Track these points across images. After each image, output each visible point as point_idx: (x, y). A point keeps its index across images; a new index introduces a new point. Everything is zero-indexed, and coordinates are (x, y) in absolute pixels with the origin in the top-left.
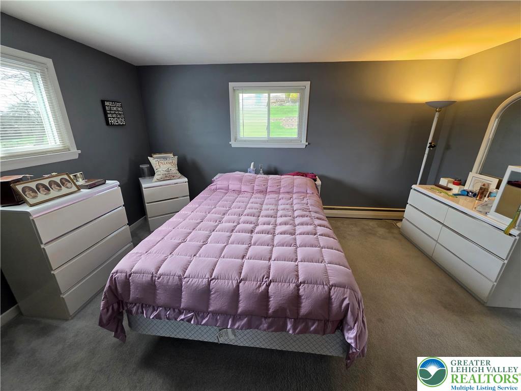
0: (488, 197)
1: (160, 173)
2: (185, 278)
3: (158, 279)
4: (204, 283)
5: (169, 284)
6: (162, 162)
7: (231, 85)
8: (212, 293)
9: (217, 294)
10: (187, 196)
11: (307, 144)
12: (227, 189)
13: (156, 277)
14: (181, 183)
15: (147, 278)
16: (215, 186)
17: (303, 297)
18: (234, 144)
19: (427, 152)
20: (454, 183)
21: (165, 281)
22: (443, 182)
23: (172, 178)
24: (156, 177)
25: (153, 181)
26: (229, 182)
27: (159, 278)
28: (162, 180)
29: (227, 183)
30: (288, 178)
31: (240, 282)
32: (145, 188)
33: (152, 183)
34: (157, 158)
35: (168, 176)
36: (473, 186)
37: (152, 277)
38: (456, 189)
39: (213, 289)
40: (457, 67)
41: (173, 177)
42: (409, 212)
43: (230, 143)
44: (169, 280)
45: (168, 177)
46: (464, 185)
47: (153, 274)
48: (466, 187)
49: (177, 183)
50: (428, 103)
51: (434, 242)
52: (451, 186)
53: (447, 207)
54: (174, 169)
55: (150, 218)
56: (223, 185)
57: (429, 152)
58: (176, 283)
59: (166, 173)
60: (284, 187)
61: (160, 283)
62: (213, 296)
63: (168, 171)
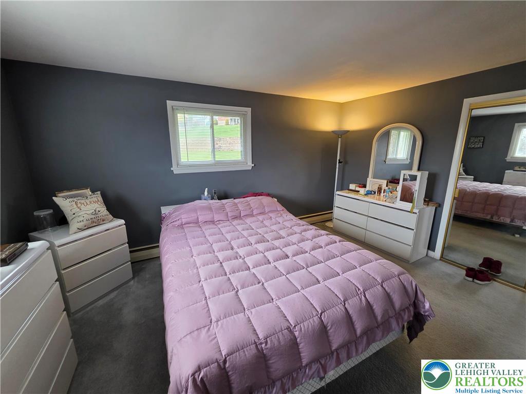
0: (384, 193)
1: (81, 219)
2: (295, 326)
3: (266, 345)
4: (317, 322)
5: (282, 343)
6: (82, 201)
7: (169, 103)
8: (329, 328)
9: (334, 327)
10: (125, 243)
11: (253, 165)
12: (196, 222)
13: (261, 344)
14: (116, 227)
15: (251, 352)
16: (180, 221)
17: (391, 294)
18: (176, 170)
19: (337, 167)
20: (360, 187)
21: (276, 343)
22: (352, 187)
23: (102, 223)
24: (74, 225)
25: (70, 233)
26: (197, 213)
27: (266, 343)
28: (86, 227)
29: (195, 215)
30: (254, 199)
31: (345, 304)
32: (59, 246)
33: (69, 235)
34: (71, 197)
35: (95, 220)
36: (372, 187)
37: (257, 346)
38: (362, 191)
39: (327, 324)
40: (342, 109)
41: (103, 220)
42: (337, 212)
43: (172, 169)
44: (279, 339)
45: (95, 222)
46: (365, 187)
47: (255, 343)
48: (368, 188)
49: (108, 230)
50: (333, 132)
51: (363, 230)
52: (358, 189)
53: (368, 203)
54: (103, 210)
55: (68, 292)
56: (191, 219)
57: (339, 166)
58: (289, 338)
59: (93, 216)
60: (256, 208)
61: (271, 349)
62: (331, 331)
63: (95, 213)
